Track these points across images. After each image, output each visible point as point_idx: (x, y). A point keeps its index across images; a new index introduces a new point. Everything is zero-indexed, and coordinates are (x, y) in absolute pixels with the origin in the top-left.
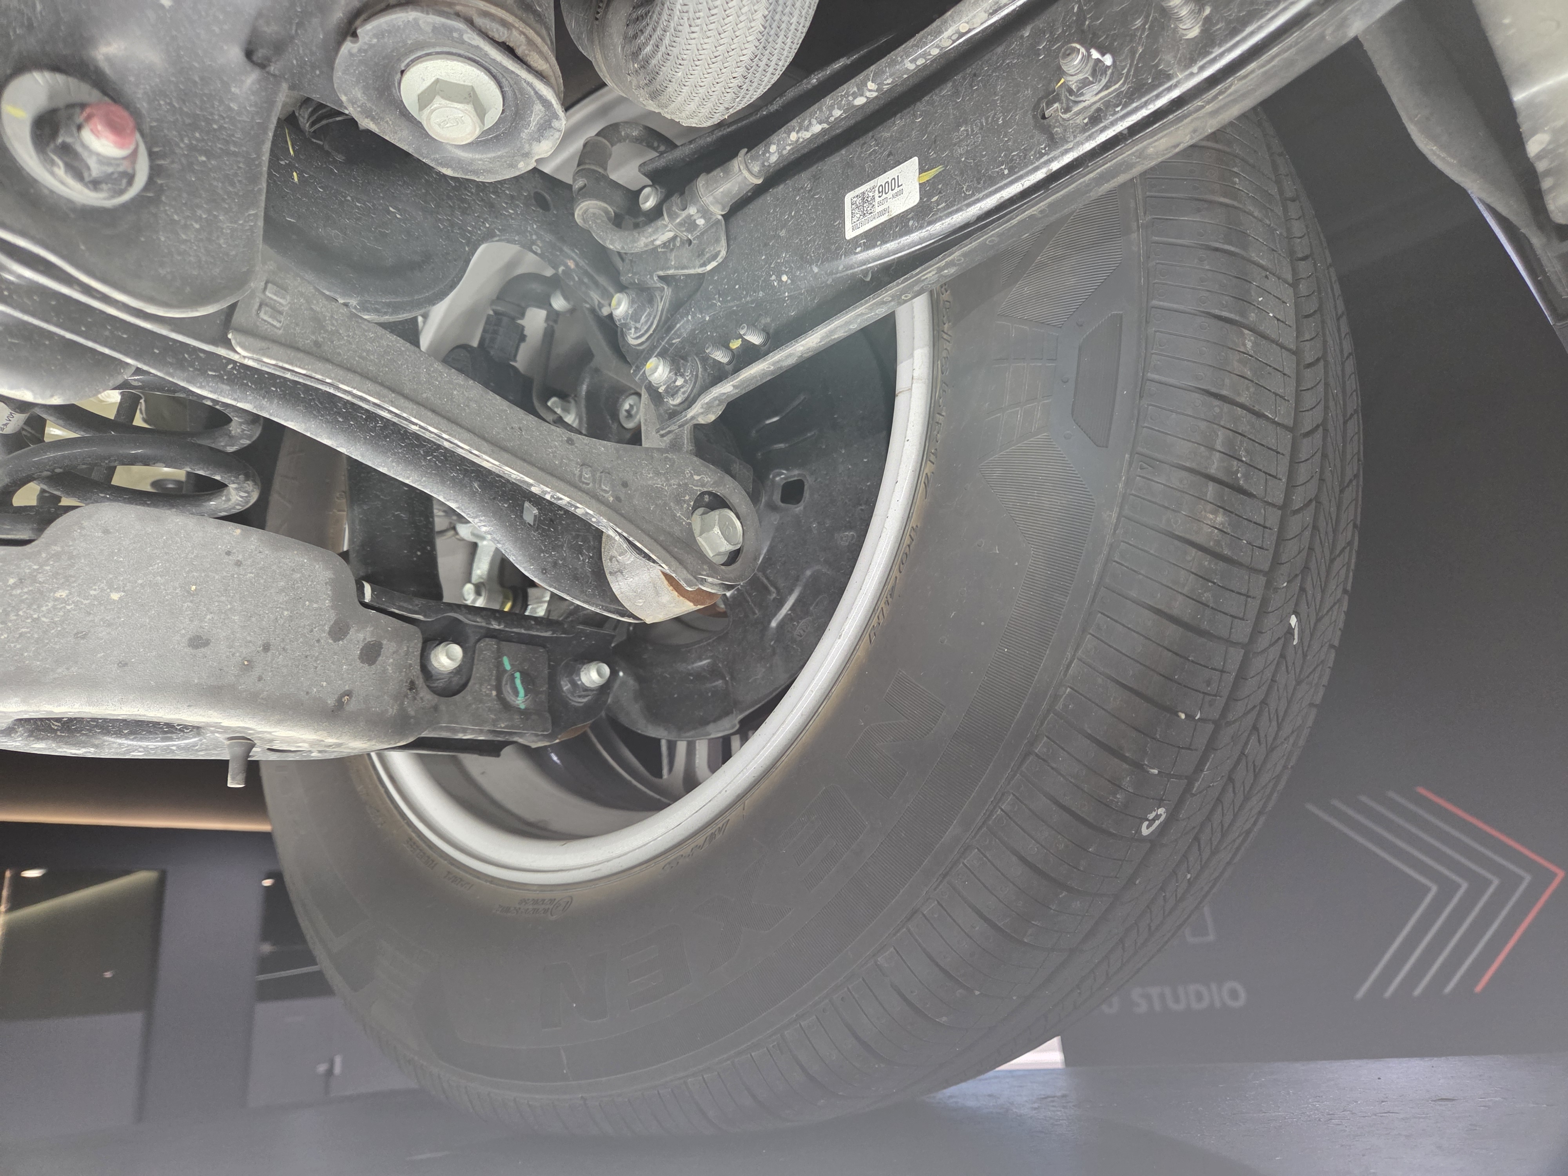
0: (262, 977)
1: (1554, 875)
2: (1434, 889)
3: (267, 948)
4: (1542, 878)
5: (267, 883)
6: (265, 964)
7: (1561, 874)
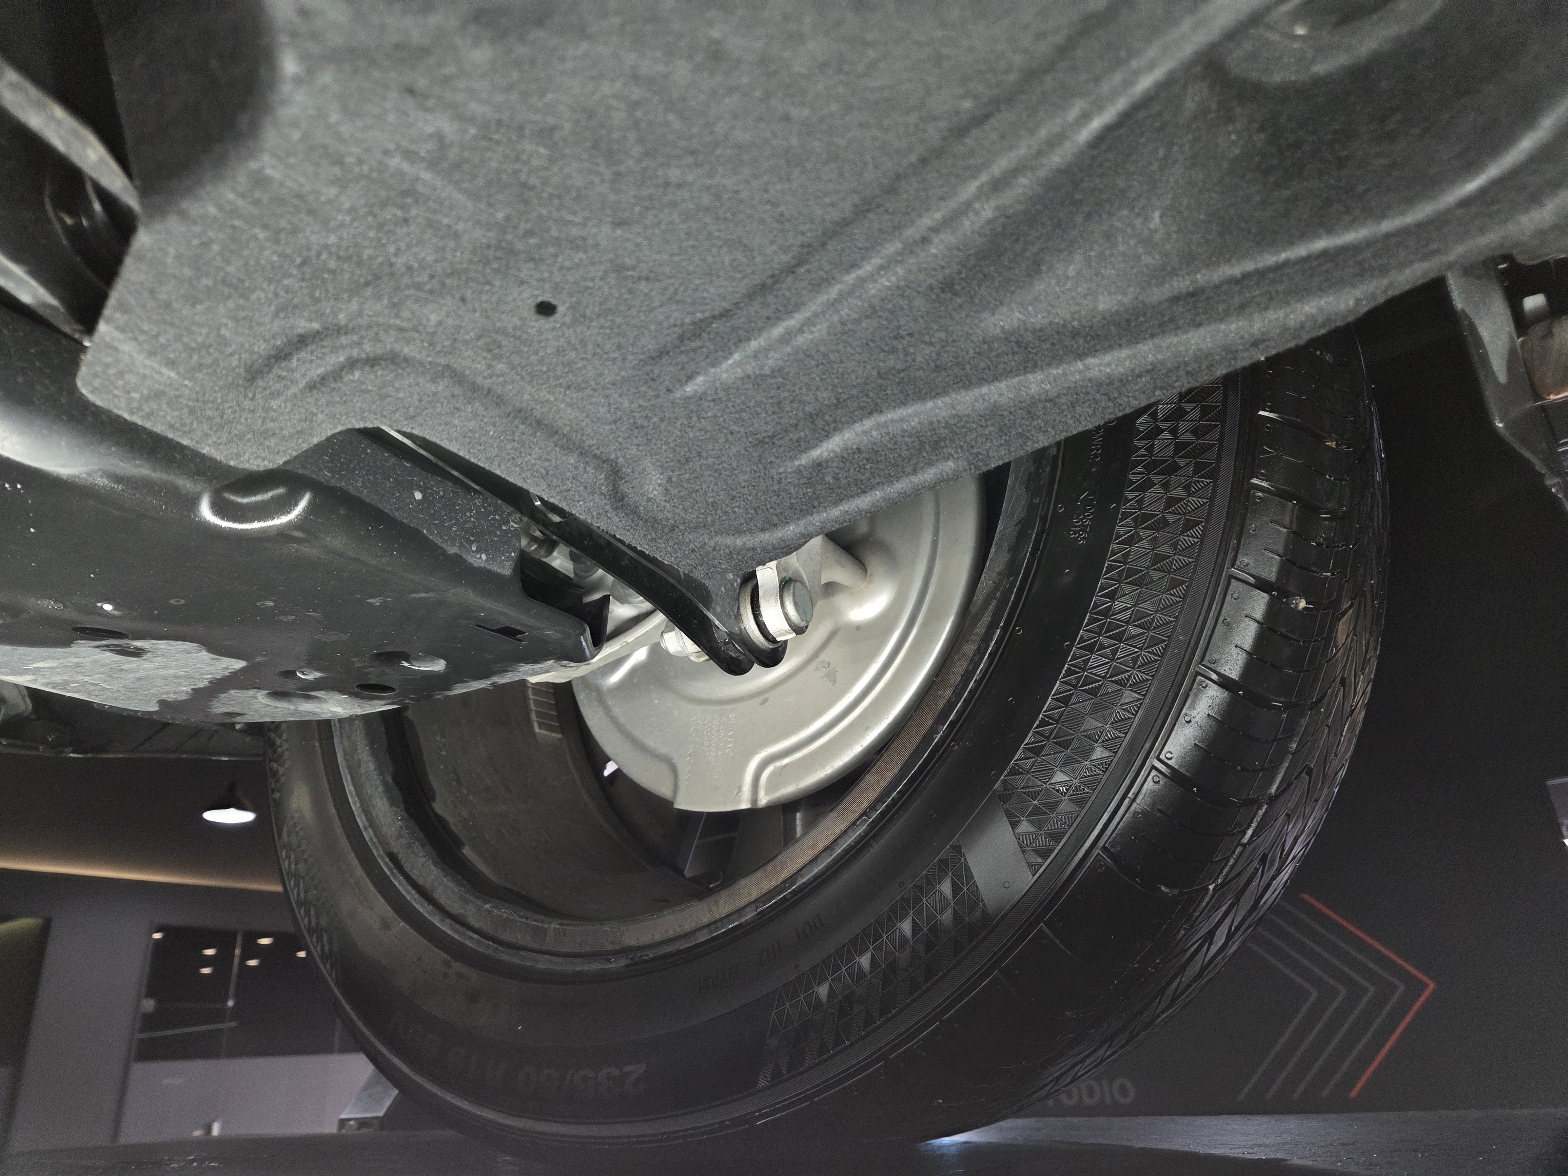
0: (144, 1035)
1: (1427, 986)
2: (1315, 994)
3: (149, 1005)
4: (1415, 988)
5: (157, 936)
6: (149, 1022)
7: (1432, 986)
